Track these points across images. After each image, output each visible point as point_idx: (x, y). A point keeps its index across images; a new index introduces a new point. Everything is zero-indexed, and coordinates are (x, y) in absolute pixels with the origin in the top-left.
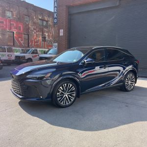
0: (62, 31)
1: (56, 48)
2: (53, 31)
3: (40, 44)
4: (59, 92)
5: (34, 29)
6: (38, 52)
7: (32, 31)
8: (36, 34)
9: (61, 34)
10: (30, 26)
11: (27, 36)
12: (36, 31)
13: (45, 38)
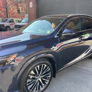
0: (31, 3)
1: (28, 18)
2: (25, 5)
3: (16, 15)
4: (29, 78)
5: (11, 4)
6: (14, 21)
7: (10, 5)
8: (13, 8)
9: (31, 6)
10: (7, 1)
11: (5, 9)
12: (13, 6)
13: (19, 11)
